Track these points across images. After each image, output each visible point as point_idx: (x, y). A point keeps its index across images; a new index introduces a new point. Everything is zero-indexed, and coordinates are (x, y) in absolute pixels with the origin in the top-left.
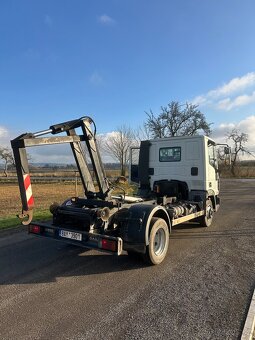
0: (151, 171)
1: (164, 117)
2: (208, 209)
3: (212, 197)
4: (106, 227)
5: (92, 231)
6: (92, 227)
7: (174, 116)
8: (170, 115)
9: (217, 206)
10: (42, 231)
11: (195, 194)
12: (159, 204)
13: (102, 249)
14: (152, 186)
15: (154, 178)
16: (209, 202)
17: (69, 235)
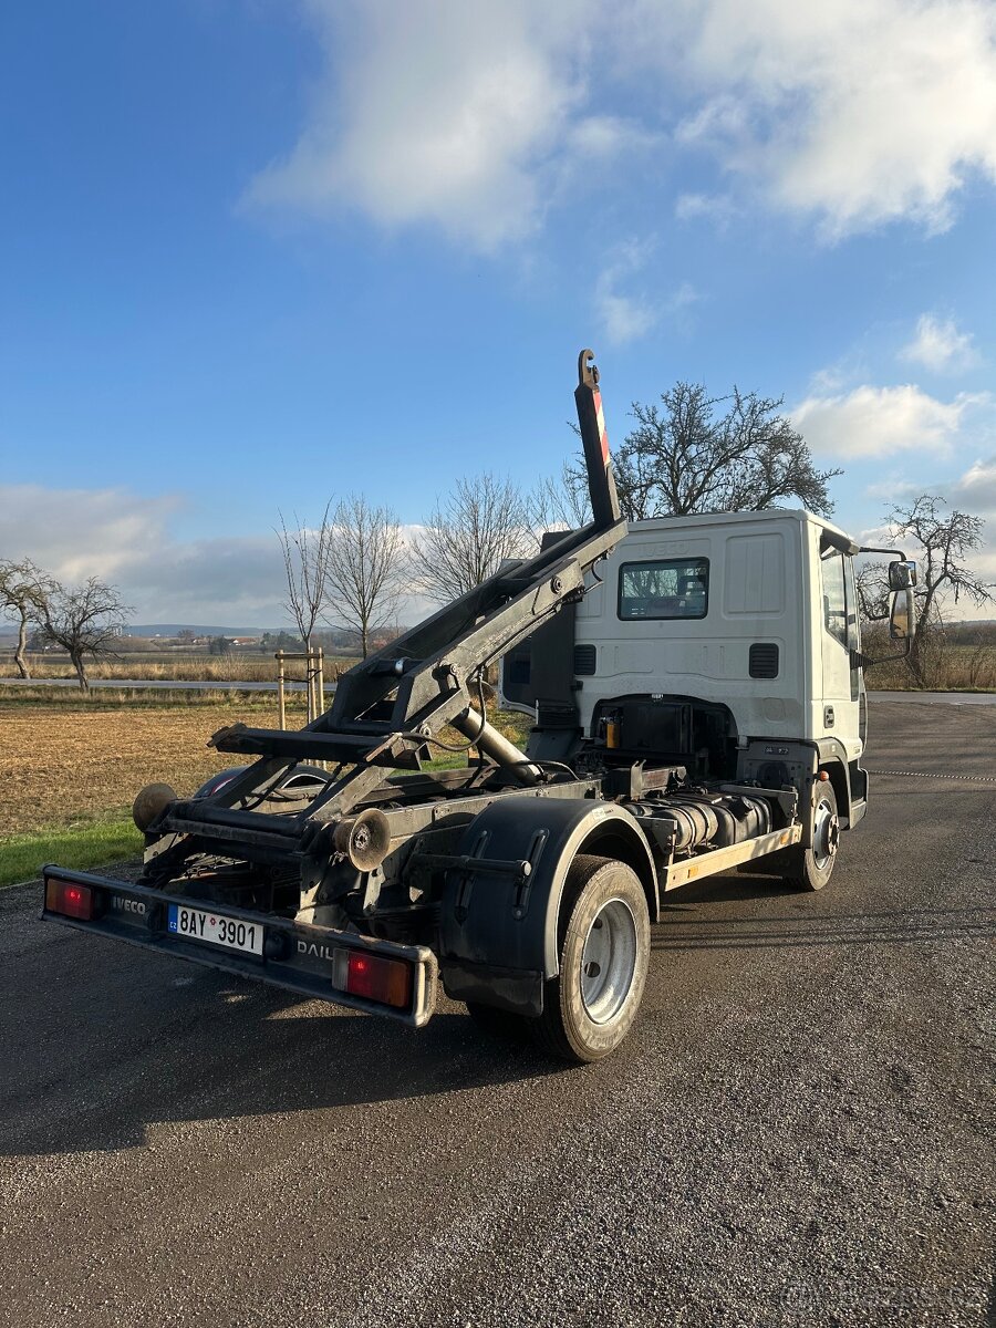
0: (584, 660)
1: (644, 446)
2: (818, 816)
3: (835, 769)
4: (372, 896)
5: (305, 916)
6: (307, 898)
7: (684, 442)
8: (669, 440)
9: (856, 807)
10: (100, 907)
11: (765, 754)
12: (610, 795)
13: (347, 996)
14: (586, 722)
15: (597, 688)
16: (821, 791)
17: (212, 930)
